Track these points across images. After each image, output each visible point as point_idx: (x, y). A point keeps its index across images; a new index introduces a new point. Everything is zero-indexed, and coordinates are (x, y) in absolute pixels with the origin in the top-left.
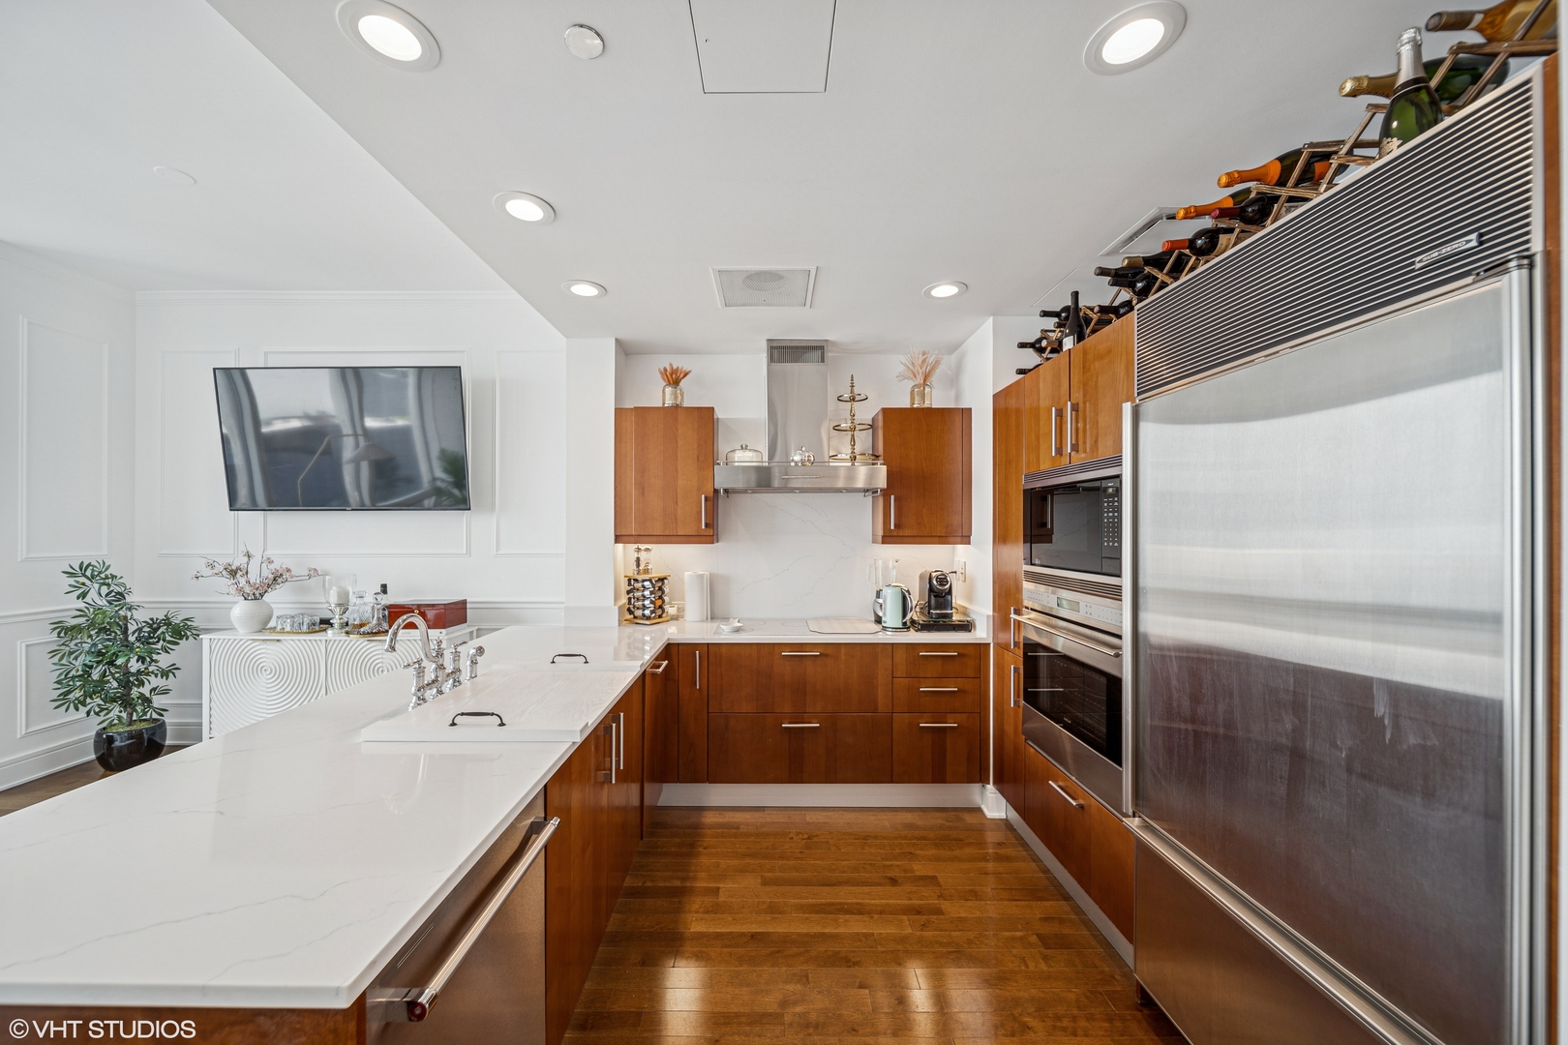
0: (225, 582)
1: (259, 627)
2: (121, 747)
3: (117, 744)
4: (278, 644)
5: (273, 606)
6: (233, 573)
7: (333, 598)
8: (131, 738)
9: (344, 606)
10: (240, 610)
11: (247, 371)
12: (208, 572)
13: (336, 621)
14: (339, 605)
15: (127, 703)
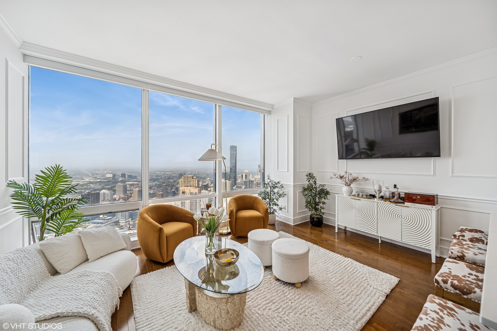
0: (340, 181)
1: (350, 195)
2: (315, 220)
3: (315, 219)
4: (359, 201)
5: (353, 188)
6: (341, 177)
7: (377, 188)
8: (317, 219)
9: (380, 191)
10: (345, 189)
11: (343, 118)
12: (334, 177)
13: (377, 196)
14: (379, 190)
15: (316, 210)
